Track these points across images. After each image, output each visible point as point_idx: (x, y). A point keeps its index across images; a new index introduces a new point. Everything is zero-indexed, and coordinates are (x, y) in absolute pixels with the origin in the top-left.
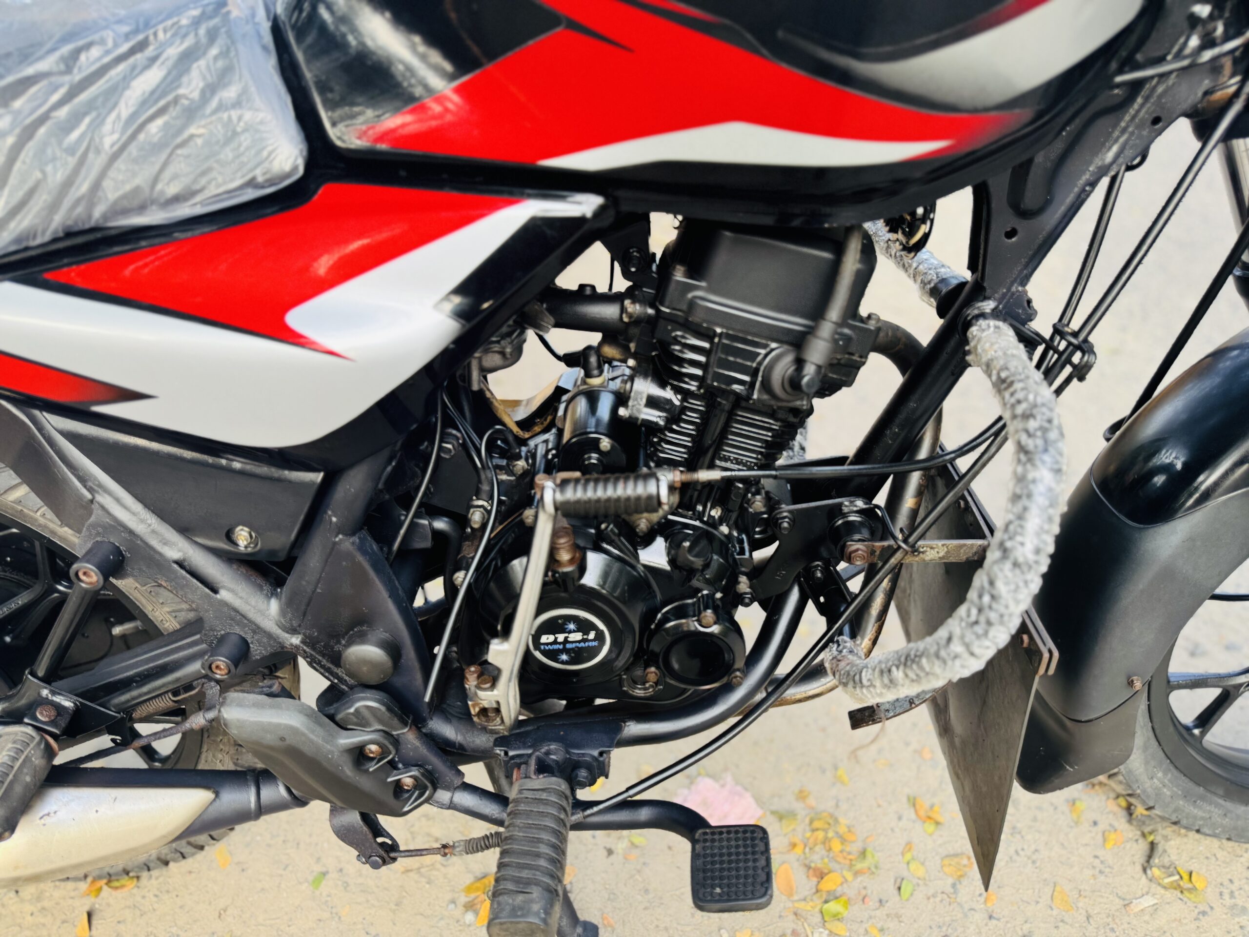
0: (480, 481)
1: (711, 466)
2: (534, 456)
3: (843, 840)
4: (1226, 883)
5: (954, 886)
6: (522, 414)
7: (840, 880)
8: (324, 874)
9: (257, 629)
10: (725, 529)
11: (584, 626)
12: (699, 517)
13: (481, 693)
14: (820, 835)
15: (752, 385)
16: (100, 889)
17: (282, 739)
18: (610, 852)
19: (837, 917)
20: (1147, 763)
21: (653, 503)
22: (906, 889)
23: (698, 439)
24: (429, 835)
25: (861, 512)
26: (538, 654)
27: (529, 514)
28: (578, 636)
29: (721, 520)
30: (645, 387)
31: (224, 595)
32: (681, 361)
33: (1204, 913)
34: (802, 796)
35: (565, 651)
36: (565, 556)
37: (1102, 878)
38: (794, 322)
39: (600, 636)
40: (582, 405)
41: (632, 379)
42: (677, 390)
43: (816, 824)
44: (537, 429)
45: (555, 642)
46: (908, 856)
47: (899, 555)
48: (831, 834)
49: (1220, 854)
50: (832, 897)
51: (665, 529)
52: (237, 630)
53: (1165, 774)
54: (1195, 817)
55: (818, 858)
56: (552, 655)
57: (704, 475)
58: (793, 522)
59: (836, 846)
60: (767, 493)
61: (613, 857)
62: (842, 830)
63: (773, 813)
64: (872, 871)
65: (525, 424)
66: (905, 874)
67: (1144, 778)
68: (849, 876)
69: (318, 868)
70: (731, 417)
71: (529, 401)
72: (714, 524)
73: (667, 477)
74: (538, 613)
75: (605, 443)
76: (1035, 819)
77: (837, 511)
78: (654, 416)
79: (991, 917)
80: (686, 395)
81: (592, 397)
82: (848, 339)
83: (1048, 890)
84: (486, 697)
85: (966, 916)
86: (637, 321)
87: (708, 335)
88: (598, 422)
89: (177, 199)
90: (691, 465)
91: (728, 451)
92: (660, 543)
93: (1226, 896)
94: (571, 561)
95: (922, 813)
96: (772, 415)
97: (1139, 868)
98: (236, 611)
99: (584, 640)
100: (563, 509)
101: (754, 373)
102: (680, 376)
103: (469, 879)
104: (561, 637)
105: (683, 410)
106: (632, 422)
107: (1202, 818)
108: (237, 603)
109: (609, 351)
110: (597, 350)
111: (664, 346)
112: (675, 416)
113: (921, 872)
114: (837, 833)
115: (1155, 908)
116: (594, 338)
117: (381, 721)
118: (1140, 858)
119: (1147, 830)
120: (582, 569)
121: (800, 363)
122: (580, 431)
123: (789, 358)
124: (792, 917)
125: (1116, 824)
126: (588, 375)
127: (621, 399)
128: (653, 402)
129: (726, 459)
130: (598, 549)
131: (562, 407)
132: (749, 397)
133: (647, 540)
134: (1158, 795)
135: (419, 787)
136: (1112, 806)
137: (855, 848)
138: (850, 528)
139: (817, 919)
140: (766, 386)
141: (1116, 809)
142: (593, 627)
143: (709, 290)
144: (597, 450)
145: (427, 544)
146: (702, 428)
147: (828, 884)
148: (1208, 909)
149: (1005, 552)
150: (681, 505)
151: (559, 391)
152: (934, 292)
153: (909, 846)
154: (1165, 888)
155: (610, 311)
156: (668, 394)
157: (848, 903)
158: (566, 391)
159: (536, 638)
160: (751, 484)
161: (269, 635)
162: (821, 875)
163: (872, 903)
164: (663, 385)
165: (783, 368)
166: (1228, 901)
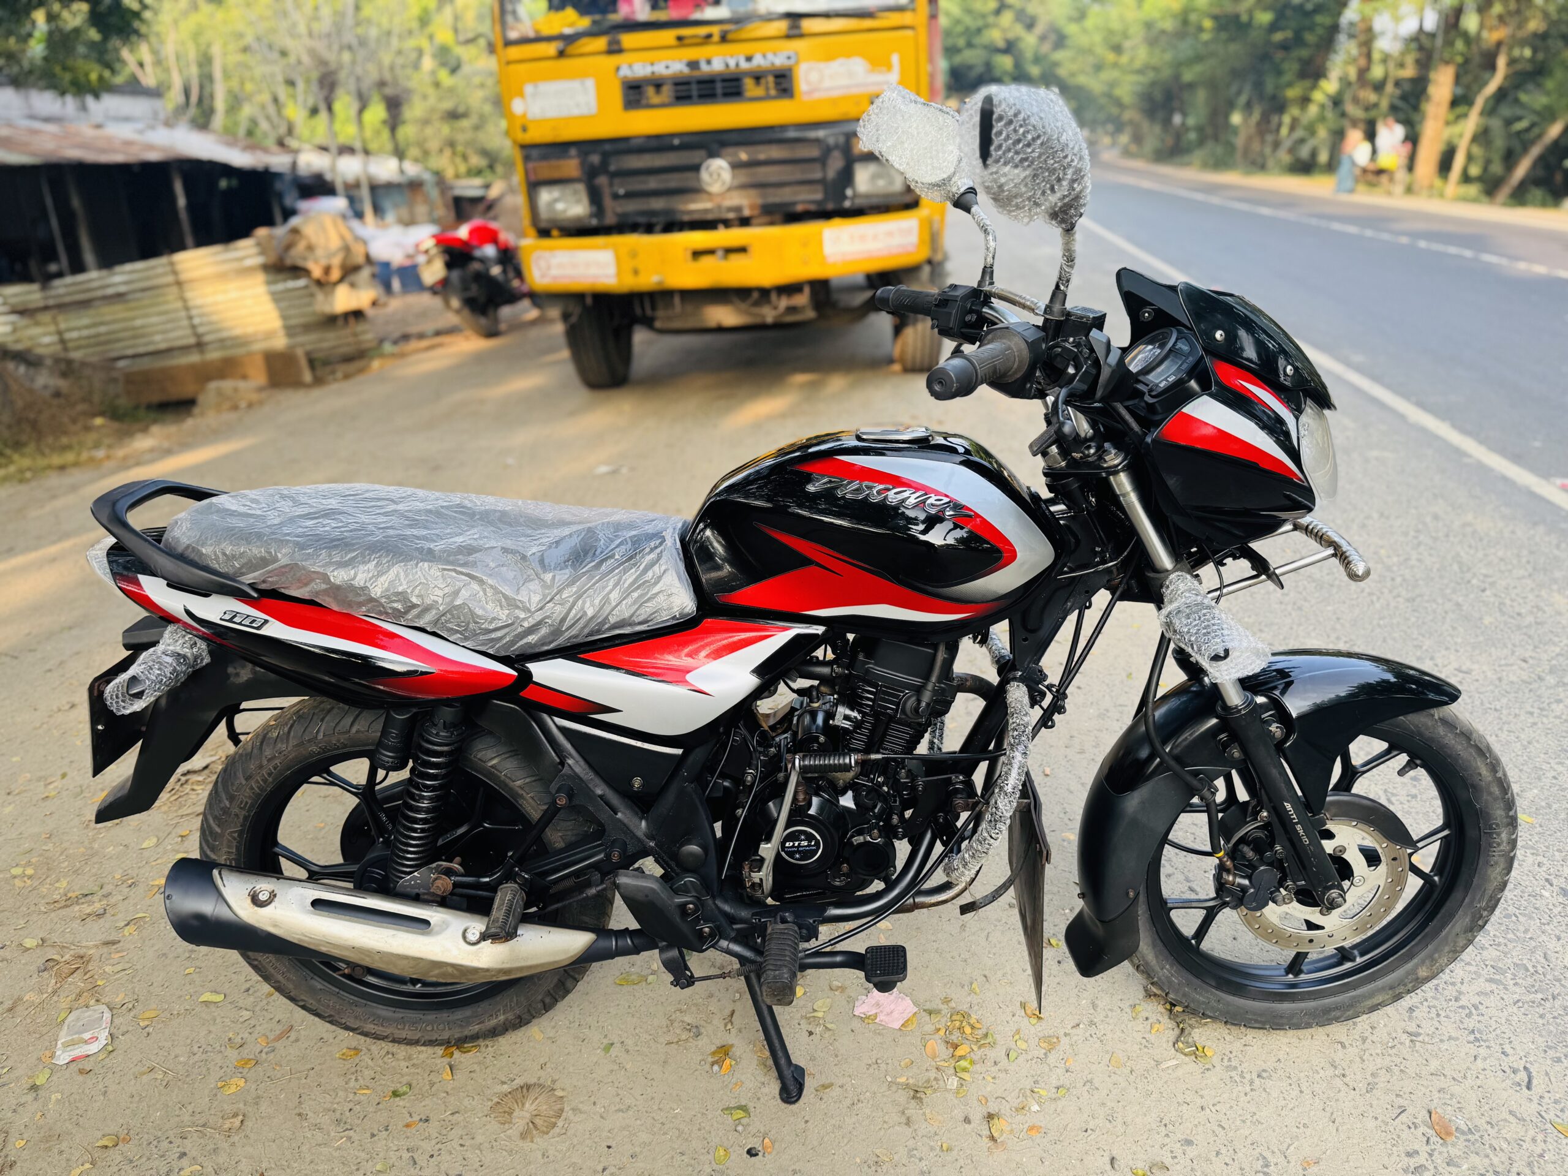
0: (751, 758)
1: (878, 752)
2: (779, 746)
3: (973, 1027)
4: (1227, 1053)
5: (1045, 1054)
6: (772, 722)
7: (969, 1050)
8: (612, 1044)
9: (634, 836)
10: (885, 789)
11: (809, 837)
12: (872, 781)
13: (753, 874)
14: (957, 1024)
15: (897, 710)
16: (452, 1053)
17: (647, 896)
18: (811, 1033)
19: (965, 1070)
20: (1157, 957)
21: (847, 768)
22: (1013, 1055)
23: (870, 738)
24: (683, 1022)
25: (962, 782)
26: (783, 854)
27: (781, 776)
28: (805, 843)
29: (883, 784)
30: (842, 710)
31: (619, 815)
32: (862, 698)
33: (1208, 1069)
34: (947, 1001)
35: (799, 852)
36: (801, 797)
37: (1146, 1050)
38: (917, 681)
39: (817, 844)
40: (807, 719)
41: (836, 705)
42: (859, 712)
43: (954, 1017)
44: (779, 731)
45: (793, 846)
46: (1017, 1037)
47: (980, 806)
48: (964, 1024)
49: (1228, 1038)
50: (962, 1058)
51: (852, 786)
52: (622, 836)
53: (1171, 966)
54: (1198, 1001)
55: (955, 1037)
56: (791, 854)
57: (873, 756)
58: (925, 788)
59: (968, 1030)
60: (909, 771)
61: (812, 1037)
62: (972, 1021)
63: (925, 1010)
64: (992, 1045)
65: (773, 728)
66: (1014, 1047)
67: (1157, 968)
68: (975, 1048)
69: (606, 1041)
70: (887, 728)
71: (775, 714)
72: (880, 785)
73: (854, 758)
74: (786, 829)
75: (822, 739)
76: (1107, 1016)
77: (949, 782)
78: (847, 724)
79: (1067, 1071)
80: (864, 714)
81: (813, 714)
82: (943, 690)
83: (1108, 1057)
84: (756, 877)
85: (1051, 1070)
86: (839, 676)
87: (875, 686)
88: (818, 727)
89: (640, 623)
90: (867, 751)
91: (887, 745)
92: (850, 794)
93: (1226, 1060)
94: (804, 799)
95: (1029, 1012)
96: (909, 725)
97: (1171, 1044)
98: (625, 825)
99: (808, 846)
100: (804, 770)
101: (898, 705)
102: (861, 705)
103: (713, 1048)
104: (796, 844)
105: (863, 721)
106: (836, 728)
107: (1204, 1003)
108: (626, 821)
109: (823, 689)
110: (817, 688)
111: (854, 689)
112: (858, 725)
113: (1024, 1046)
114: (969, 1023)
115: (1177, 1066)
116: (816, 683)
117: (696, 891)
118: (1172, 1039)
119: (1179, 1020)
120: (809, 805)
121: (919, 701)
122: (807, 731)
123: (914, 699)
124: (934, 1070)
125: (1161, 1019)
126: (811, 701)
127: (830, 715)
128: (847, 718)
129: (886, 749)
130: (817, 795)
131: (795, 719)
132: (895, 716)
133: (843, 793)
134: (1170, 982)
135: (712, 935)
136: (1161, 1008)
137: (980, 1033)
138: (957, 791)
139: (952, 1071)
140: (904, 712)
141: (1163, 1010)
142: (814, 838)
143: (875, 664)
144: (818, 742)
145: (719, 794)
146: (872, 732)
147: (960, 1052)
148: (1211, 1067)
149: (1001, 788)
150: (861, 774)
151: (793, 710)
152: (998, 662)
153: (1018, 1032)
154: (1185, 1055)
155: (826, 670)
156: (854, 714)
157: (973, 1062)
158: (797, 710)
159: (783, 843)
160: (900, 763)
161: (639, 840)
162: (956, 1047)
163: (989, 1063)
164: (852, 710)
165: (911, 702)
166: (1226, 1063)
